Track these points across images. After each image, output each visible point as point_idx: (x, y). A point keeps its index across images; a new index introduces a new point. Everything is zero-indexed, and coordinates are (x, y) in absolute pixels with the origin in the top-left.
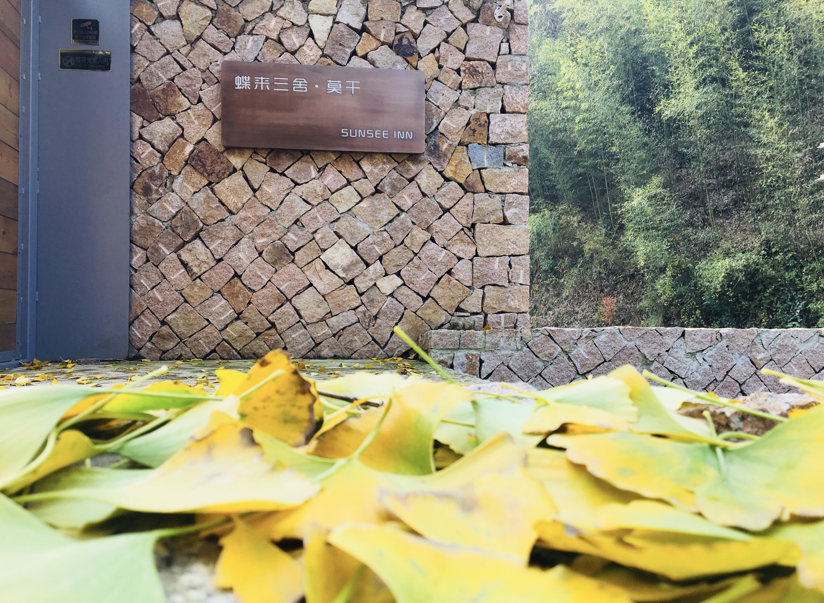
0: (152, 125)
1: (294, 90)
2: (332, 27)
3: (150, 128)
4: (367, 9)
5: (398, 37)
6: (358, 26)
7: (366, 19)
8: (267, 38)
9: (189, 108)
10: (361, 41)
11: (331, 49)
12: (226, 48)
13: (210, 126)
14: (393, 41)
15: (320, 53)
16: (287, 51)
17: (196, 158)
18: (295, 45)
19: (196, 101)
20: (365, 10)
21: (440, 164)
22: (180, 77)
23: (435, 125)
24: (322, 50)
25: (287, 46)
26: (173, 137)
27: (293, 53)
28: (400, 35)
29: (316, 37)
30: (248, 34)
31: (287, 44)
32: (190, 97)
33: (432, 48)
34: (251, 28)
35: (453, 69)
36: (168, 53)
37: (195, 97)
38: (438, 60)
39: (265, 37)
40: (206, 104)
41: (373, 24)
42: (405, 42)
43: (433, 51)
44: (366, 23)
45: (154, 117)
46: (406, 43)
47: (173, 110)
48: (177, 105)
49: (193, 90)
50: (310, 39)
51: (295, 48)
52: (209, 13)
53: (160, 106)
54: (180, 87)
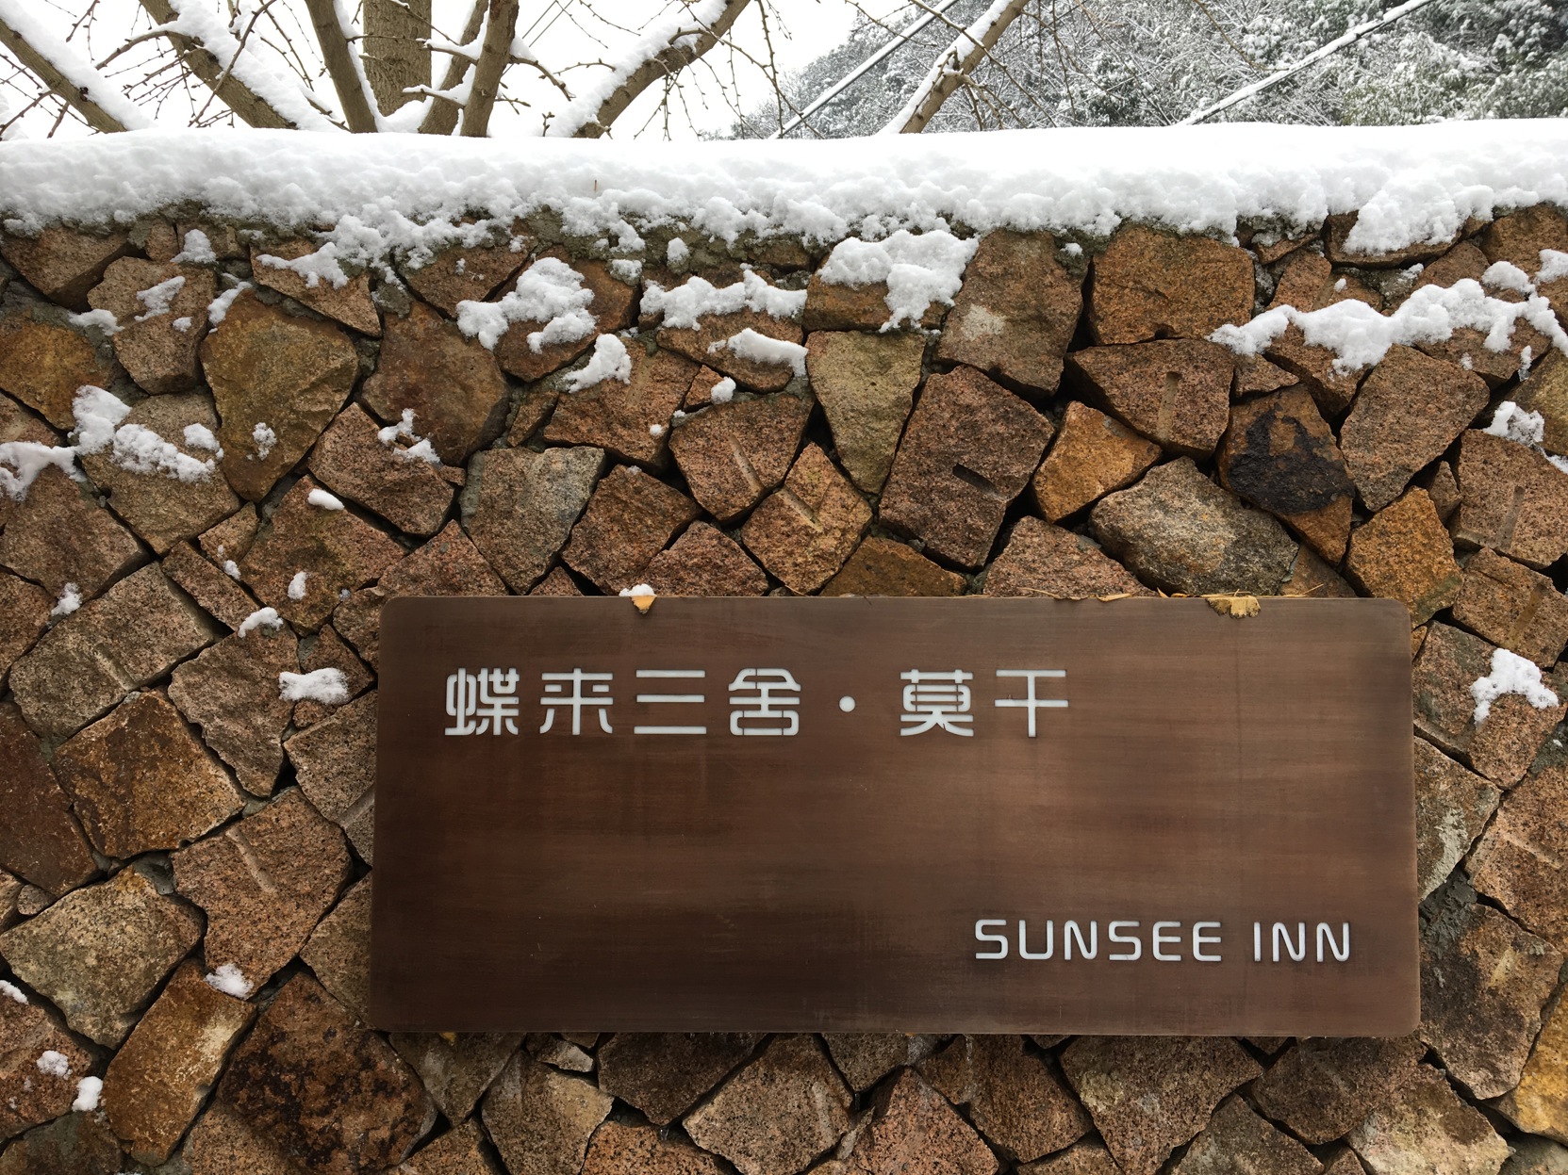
0: (59, 913)
1: (735, 730)
2: (918, 392)
3: (46, 929)
4: (1087, 290)
5: (1246, 417)
6: (1048, 375)
7: (1085, 335)
8: (613, 459)
9: (236, 818)
10: (1060, 448)
11: (919, 496)
12: (419, 518)
13: (329, 898)
14: (1224, 439)
15: (862, 515)
16: (704, 516)
17: (257, 1071)
18: (741, 486)
19: (266, 784)
20: (1078, 298)
21: (1485, 1061)
22: (200, 670)
23: (1452, 856)
24: (872, 498)
25: (703, 489)
26: (149, 971)
27: (733, 525)
28: (1255, 406)
29: (842, 440)
30: (524, 444)
31: (704, 482)
32: (240, 766)
33: (1420, 463)
34: (535, 418)
35: (1532, 566)
36: (149, 556)
37: (262, 766)
38: (1451, 518)
39: (600, 454)
40: (315, 794)
41: (1115, 359)
42: (1283, 438)
43: (1424, 478)
44: (1085, 359)
45: (69, 875)
46: (1289, 444)
47: (158, 835)
48: (178, 811)
49: (256, 730)
50: (813, 454)
51: (742, 501)
52: (345, 355)
53: (96, 816)
54: (193, 714)
